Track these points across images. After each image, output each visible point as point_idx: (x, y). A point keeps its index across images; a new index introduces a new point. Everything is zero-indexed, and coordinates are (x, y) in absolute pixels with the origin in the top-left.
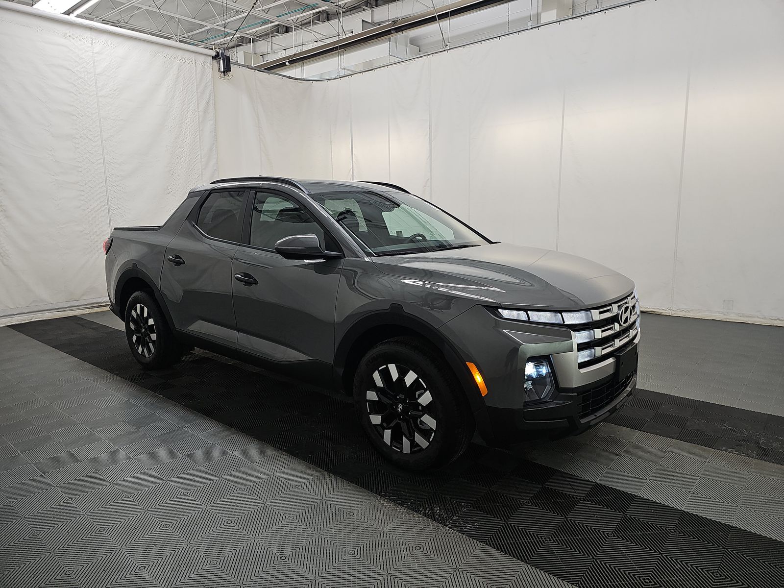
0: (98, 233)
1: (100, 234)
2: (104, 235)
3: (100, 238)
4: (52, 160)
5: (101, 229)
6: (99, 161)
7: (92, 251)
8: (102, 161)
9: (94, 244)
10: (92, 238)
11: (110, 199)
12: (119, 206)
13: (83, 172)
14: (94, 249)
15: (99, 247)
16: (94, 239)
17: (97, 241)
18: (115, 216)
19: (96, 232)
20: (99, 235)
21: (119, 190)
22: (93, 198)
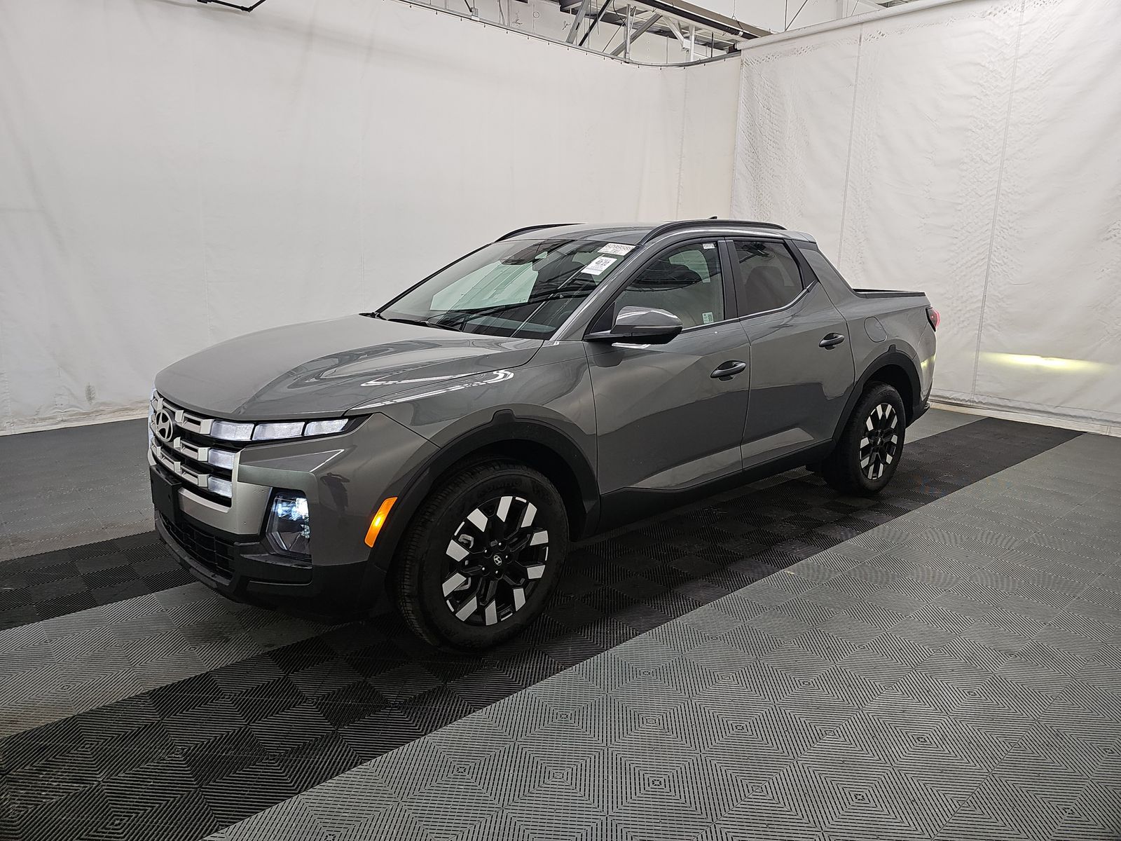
0: (964, 299)
1: (967, 300)
2: (972, 303)
3: (966, 307)
4: (926, 198)
5: (970, 294)
6: (990, 193)
7: (950, 323)
8: (995, 192)
9: (955, 313)
10: (955, 305)
11: (994, 248)
12: (1005, 261)
13: (962, 211)
14: (954, 321)
15: (962, 319)
16: (956, 307)
17: (960, 310)
18: (995, 275)
19: (962, 297)
20: (965, 302)
21: (1011, 236)
22: (968, 248)
